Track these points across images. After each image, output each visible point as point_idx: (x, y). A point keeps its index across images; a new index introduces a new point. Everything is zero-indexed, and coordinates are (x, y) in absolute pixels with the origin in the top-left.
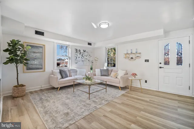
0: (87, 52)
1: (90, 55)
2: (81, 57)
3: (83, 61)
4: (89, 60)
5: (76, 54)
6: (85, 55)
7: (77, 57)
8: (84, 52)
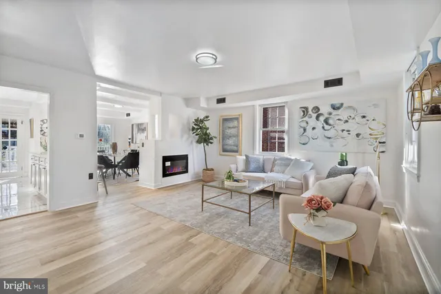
0: (350, 107)
1: (364, 117)
2: (323, 127)
3: (330, 138)
4: (358, 135)
5: (304, 119)
6: (339, 120)
7: (307, 128)
8: (334, 109)
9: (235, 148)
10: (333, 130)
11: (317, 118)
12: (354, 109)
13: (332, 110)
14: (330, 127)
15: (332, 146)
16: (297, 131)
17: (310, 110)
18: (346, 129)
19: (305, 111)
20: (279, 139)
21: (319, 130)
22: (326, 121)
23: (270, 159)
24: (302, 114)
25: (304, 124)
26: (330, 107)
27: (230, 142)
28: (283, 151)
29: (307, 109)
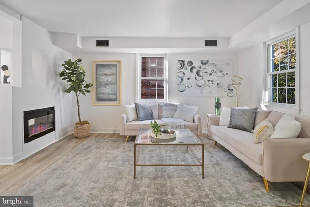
0: (213, 63)
1: (221, 71)
2: (196, 78)
3: (200, 86)
4: (218, 84)
5: (182, 70)
6: (206, 72)
7: (184, 78)
8: (203, 64)
9: (113, 97)
10: (202, 80)
11: (191, 70)
12: (215, 66)
13: (201, 65)
14: (200, 78)
15: (202, 93)
16: (175, 80)
17: (186, 63)
18: (211, 80)
19: (182, 63)
20: (159, 87)
21: (192, 80)
22: (197, 73)
23: (155, 106)
24: (180, 66)
25: (181, 75)
26: (200, 62)
27: (107, 90)
28: (163, 98)
29: (183, 61)
